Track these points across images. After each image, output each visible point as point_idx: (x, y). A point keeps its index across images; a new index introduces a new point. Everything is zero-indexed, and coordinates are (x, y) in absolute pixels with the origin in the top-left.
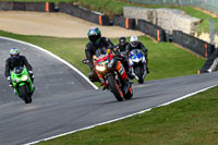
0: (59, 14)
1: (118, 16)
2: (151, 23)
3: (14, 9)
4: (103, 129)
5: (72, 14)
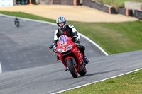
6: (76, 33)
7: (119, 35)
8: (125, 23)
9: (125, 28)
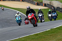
1: (41, 3)
2: (50, 5)
4: (37, 35)
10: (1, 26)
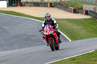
0: (54, 8)
1: (80, 9)
3: (34, 6)
4: (74, 59)
5: (60, 8)
6: (56, 24)
7: (78, 27)
8: (83, 19)
9: (82, 23)
10: (17, 45)
